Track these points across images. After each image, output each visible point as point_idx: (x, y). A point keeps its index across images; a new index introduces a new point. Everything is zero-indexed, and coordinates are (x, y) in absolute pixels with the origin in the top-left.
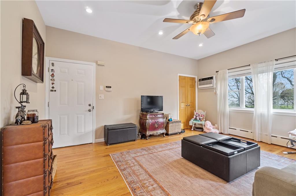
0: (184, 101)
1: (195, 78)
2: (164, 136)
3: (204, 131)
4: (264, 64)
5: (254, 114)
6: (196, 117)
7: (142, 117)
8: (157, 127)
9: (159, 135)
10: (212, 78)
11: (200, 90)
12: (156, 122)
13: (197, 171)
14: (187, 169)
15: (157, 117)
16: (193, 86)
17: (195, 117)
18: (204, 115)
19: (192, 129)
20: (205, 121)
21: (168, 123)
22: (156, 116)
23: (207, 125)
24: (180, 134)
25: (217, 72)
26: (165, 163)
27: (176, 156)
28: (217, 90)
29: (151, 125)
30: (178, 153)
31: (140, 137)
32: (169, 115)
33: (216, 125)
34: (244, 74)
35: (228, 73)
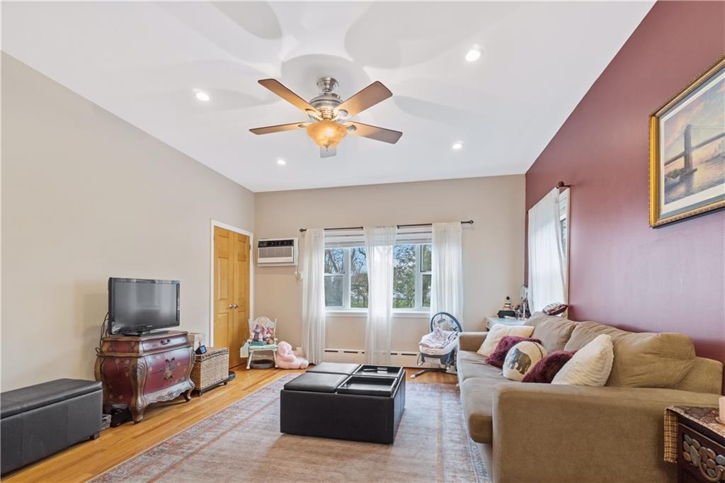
0: (226, 297)
1: (249, 237)
2: (189, 398)
3: (276, 366)
4: (382, 230)
5: (368, 319)
6: (257, 334)
7: (108, 351)
8: (171, 377)
9: (177, 399)
10: (290, 243)
11: (261, 268)
12: (167, 361)
13: (331, 448)
14: (311, 452)
15: (169, 345)
16: (244, 258)
17: (253, 334)
18: (273, 329)
19: (248, 367)
20: (278, 342)
21: (198, 361)
22: (166, 341)
23: (284, 351)
24: (225, 384)
25: (302, 230)
26: (255, 461)
27: (266, 437)
28: (302, 270)
29: (154, 373)
30: (264, 429)
31: (109, 421)
32: (196, 336)
33: (297, 348)
34: (352, 242)
35: (326, 236)
